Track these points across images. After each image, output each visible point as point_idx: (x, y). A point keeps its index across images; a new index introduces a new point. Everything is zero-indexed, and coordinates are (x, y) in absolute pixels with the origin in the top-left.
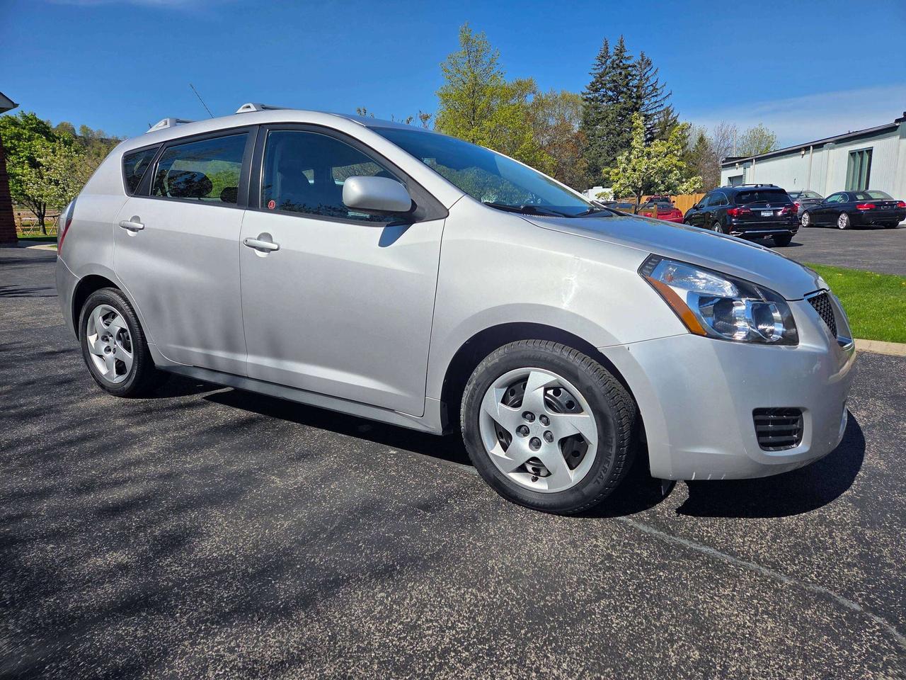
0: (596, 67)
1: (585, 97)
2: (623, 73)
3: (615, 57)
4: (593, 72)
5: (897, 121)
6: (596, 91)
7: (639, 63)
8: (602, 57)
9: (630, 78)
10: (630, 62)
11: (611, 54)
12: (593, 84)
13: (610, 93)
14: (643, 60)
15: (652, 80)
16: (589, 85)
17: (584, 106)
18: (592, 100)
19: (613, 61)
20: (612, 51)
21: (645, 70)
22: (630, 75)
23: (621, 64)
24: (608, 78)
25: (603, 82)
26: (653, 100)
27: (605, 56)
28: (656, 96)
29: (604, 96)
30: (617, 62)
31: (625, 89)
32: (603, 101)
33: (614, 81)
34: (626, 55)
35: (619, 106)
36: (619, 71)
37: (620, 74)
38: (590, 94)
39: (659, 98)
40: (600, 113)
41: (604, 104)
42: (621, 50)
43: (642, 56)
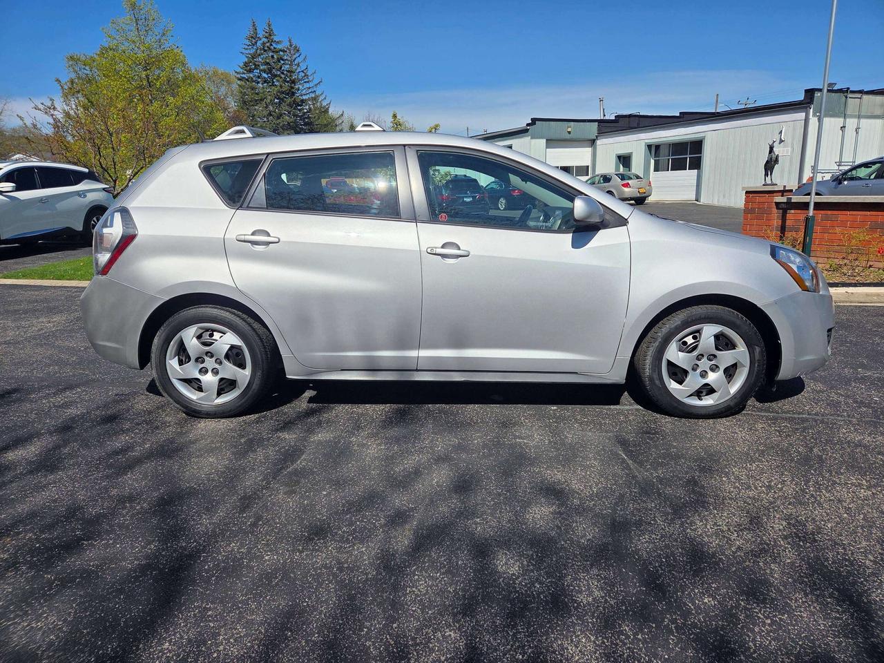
0: (246, 47)
1: (239, 76)
2: (275, 57)
3: (266, 40)
4: (244, 51)
5: (528, 125)
6: (250, 71)
7: (288, 48)
8: (252, 37)
9: (282, 62)
10: (279, 47)
11: (261, 36)
12: (246, 64)
13: (265, 75)
14: (291, 46)
15: (303, 67)
16: (242, 65)
17: (240, 86)
18: (247, 80)
19: (264, 44)
20: (261, 34)
21: (295, 56)
22: (283, 60)
23: (272, 47)
24: (260, 60)
25: (257, 63)
26: (307, 85)
27: (254, 38)
28: (308, 82)
29: (259, 77)
30: (268, 44)
31: (279, 73)
32: (258, 83)
33: (267, 64)
34: (275, 38)
35: (276, 89)
36: (271, 54)
37: (272, 57)
38: (244, 73)
39: (311, 85)
40: (257, 94)
41: (260, 85)
42: (270, 34)
43: (290, 41)
